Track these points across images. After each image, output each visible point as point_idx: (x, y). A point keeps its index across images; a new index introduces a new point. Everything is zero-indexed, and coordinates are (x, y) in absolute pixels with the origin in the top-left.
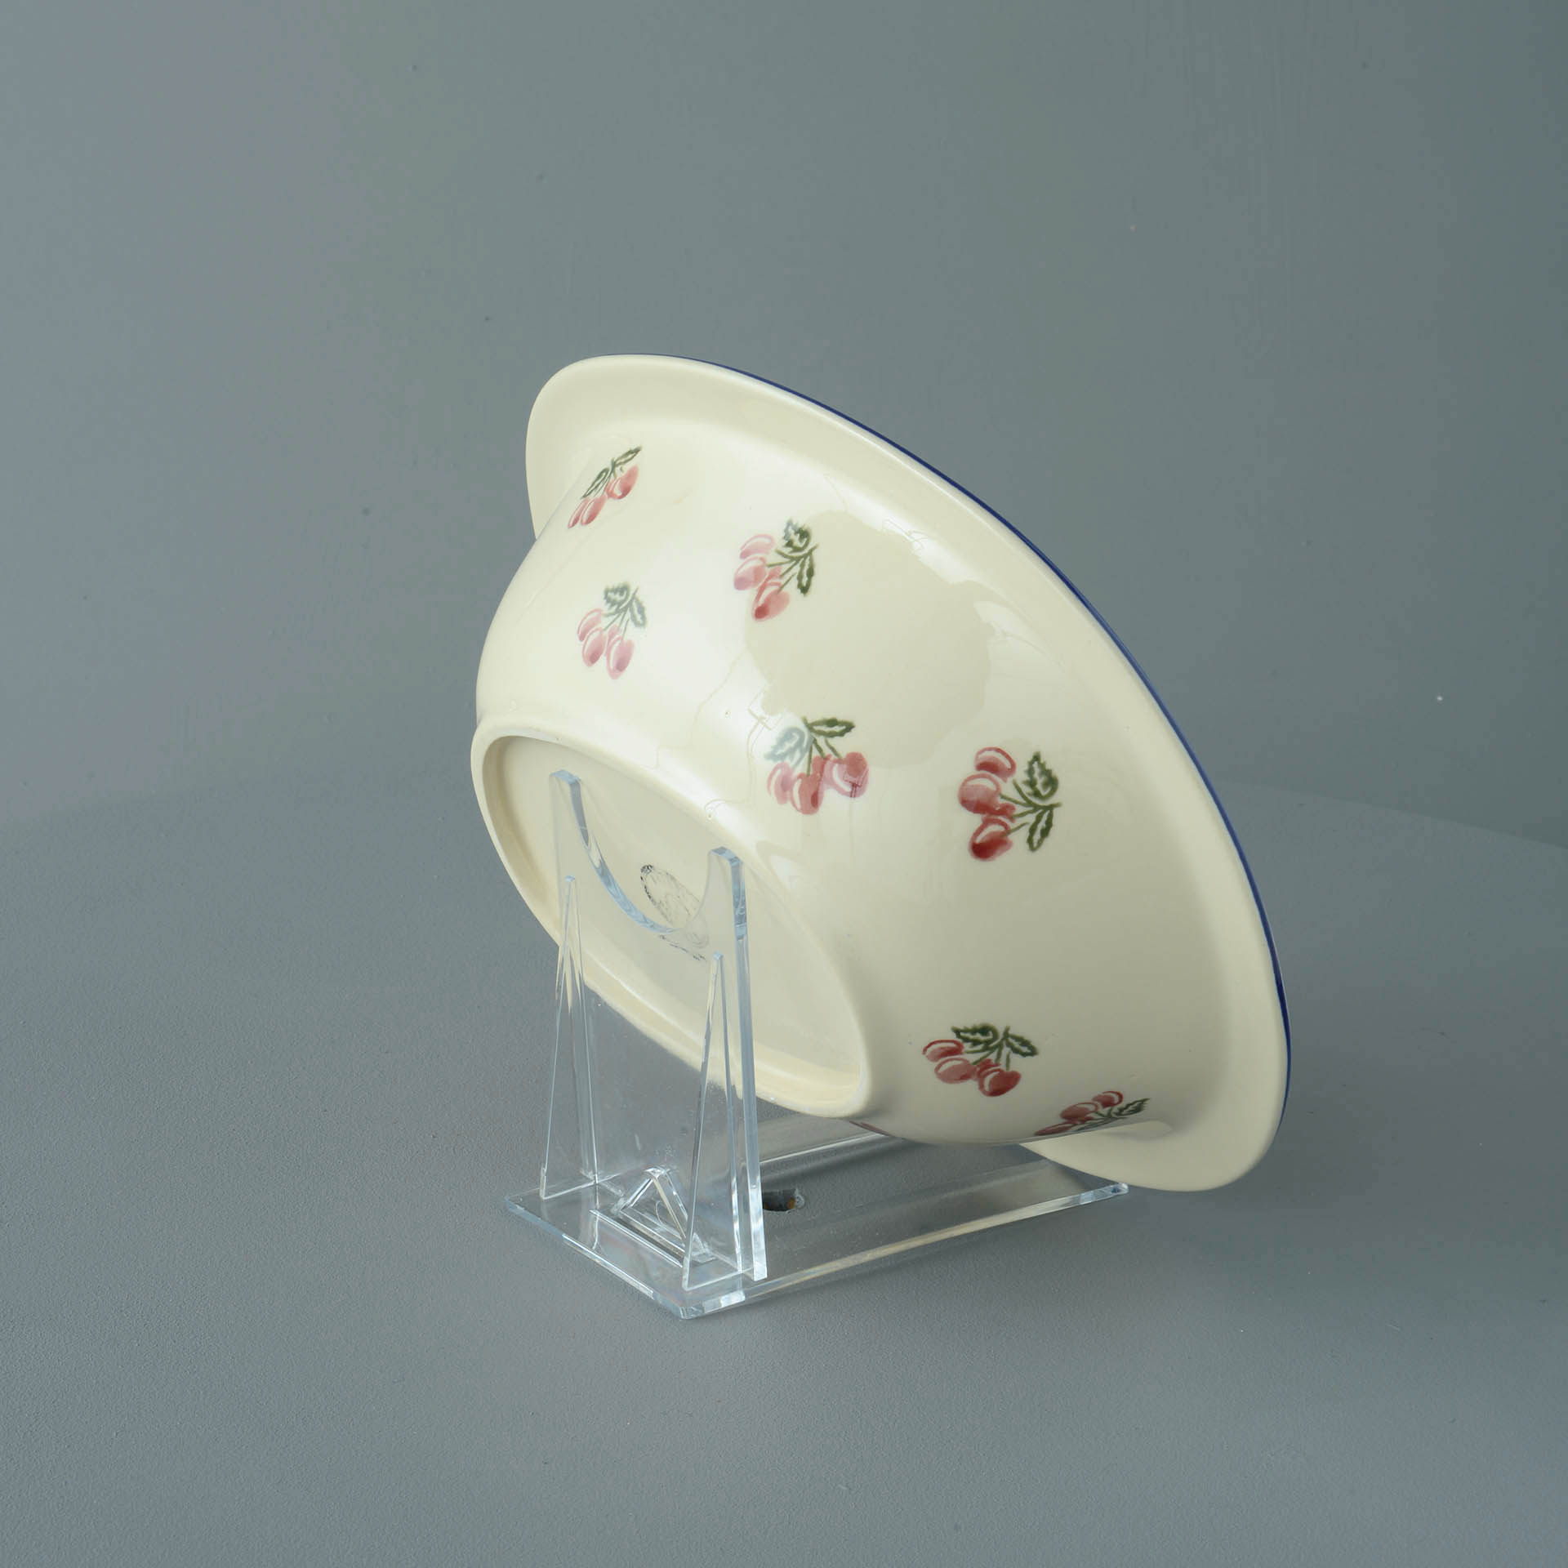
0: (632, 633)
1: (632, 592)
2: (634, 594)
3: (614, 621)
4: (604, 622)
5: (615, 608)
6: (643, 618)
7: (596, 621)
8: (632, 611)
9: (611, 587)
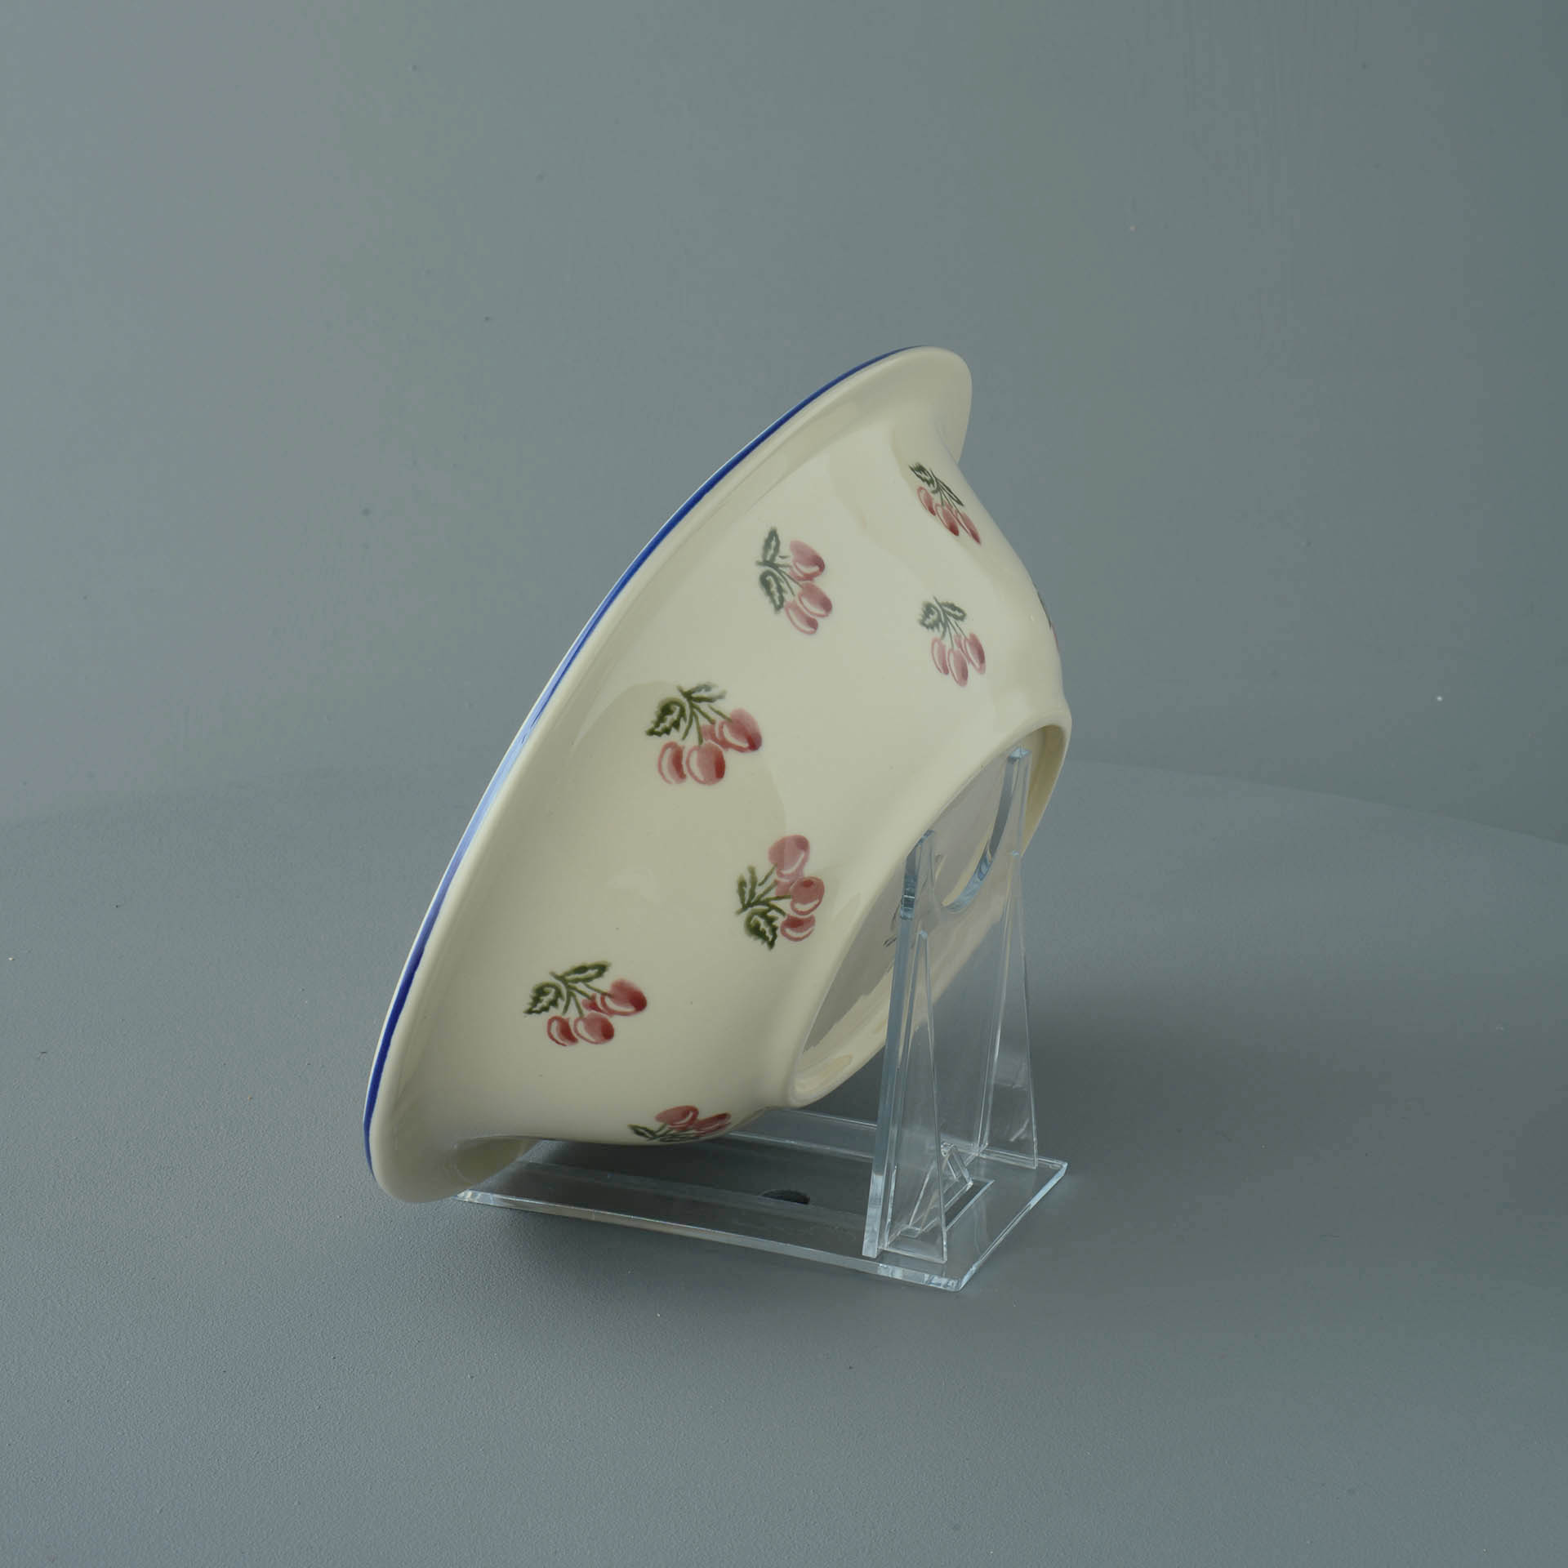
0: (967, 627)
1: (935, 603)
2: (938, 603)
3: (950, 633)
4: (947, 642)
5: (941, 626)
6: (960, 610)
7: (942, 649)
8: (950, 614)
9: (921, 618)
